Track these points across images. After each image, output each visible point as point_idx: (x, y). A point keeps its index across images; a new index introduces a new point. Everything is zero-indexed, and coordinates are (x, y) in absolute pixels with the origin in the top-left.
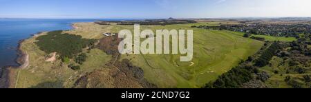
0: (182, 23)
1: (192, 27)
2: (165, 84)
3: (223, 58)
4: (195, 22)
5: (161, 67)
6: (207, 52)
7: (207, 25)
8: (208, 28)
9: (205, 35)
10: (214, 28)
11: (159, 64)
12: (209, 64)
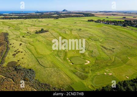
0: (77, 16)
1: (89, 21)
2: (58, 83)
3: (125, 61)
4: (93, 15)
5: (54, 66)
6: (106, 51)
7: (106, 19)
8: (108, 22)
9: (104, 32)
10: (116, 23)
11: (52, 62)
12: (107, 65)
